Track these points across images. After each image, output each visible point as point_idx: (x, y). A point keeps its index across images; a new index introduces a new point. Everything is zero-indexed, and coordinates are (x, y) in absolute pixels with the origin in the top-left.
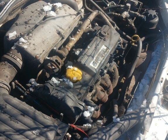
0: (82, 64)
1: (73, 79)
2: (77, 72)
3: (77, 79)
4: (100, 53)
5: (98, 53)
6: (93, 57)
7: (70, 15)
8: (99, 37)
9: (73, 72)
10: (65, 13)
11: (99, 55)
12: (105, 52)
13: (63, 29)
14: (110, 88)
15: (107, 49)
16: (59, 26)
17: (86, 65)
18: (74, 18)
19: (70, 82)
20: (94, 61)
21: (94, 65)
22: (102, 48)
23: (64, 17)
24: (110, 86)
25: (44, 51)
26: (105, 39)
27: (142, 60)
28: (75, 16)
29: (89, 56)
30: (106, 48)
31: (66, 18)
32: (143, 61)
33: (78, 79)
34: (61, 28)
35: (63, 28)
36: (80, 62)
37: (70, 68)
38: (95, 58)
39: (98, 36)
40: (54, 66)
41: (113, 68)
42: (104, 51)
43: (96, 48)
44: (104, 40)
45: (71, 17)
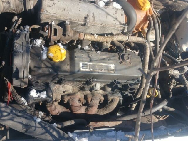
0: (74, 55)
1: (49, 53)
2: (61, 54)
3: (52, 58)
4: (102, 66)
5: (101, 64)
6: (91, 61)
7: (116, 19)
8: (119, 57)
9: (57, 51)
10: (113, 14)
11: (99, 65)
12: (108, 70)
13: (94, 19)
14: (91, 108)
15: (113, 70)
16: (94, 15)
17: (76, 59)
18: (116, 24)
19: (45, 53)
20: (88, 64)
21: (83, 66)
22: (109, 65)
23: (108, 14)
24: (93, 106)
25: (55, 14)
26: (122, 62)
27: (147, 121)
28: (118, 23)
29: (89, 57)
30: (113, 68)
31: (109, 17)
32: (146, 123)
33: (54, 59)
34: (94, 17)
35: (96, 19)
36: (75, 52)
37: (60, 47)
38: (91, 63)
39: (119, 55)
40: (48, 31)
41: (112, 97)
42: (108, 68)
43: (104, 59)
44: (120, 62)
45: (114, 20)
